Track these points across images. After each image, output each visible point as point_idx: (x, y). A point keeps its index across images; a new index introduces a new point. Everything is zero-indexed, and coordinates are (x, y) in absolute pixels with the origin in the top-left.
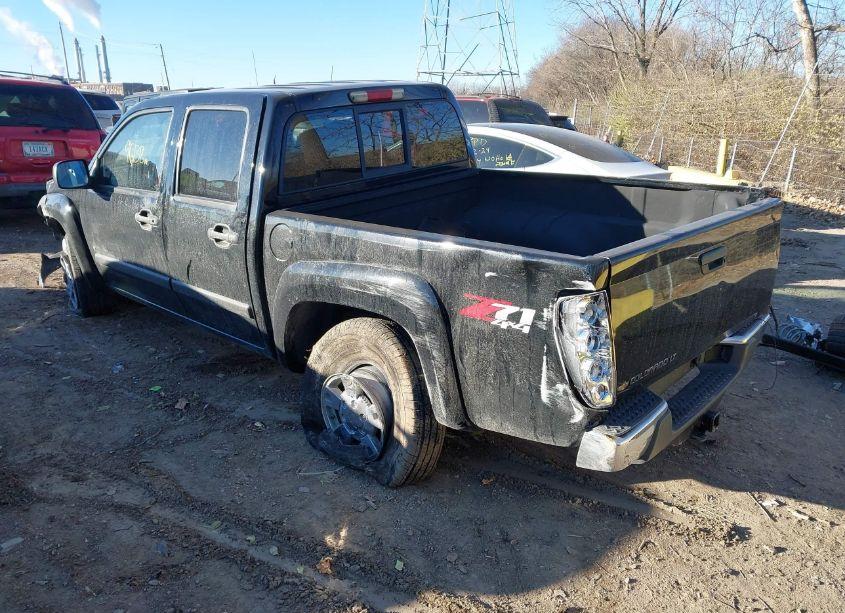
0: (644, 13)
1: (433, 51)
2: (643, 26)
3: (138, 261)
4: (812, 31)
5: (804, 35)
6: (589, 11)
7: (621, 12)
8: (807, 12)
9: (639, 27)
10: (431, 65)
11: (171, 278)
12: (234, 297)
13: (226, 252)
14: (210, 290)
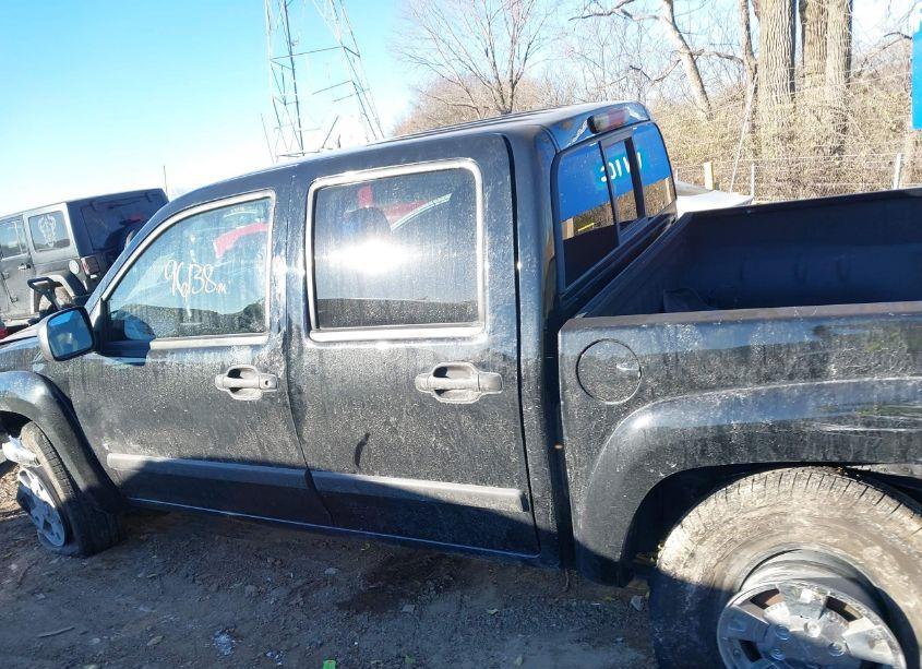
0: (495, 65)
1: (288, 131)
2: (497, 78)
3: (221, 453)
4: (691, 55)
5: (686, 60)
6: (440, 69)
7: (473, 67)
8: (681, 37)
9: (493, 80)
10: (288, 146)
11: (309, 470)
12: (482, 481)
13: (468, 408)
14: (416, 476)
